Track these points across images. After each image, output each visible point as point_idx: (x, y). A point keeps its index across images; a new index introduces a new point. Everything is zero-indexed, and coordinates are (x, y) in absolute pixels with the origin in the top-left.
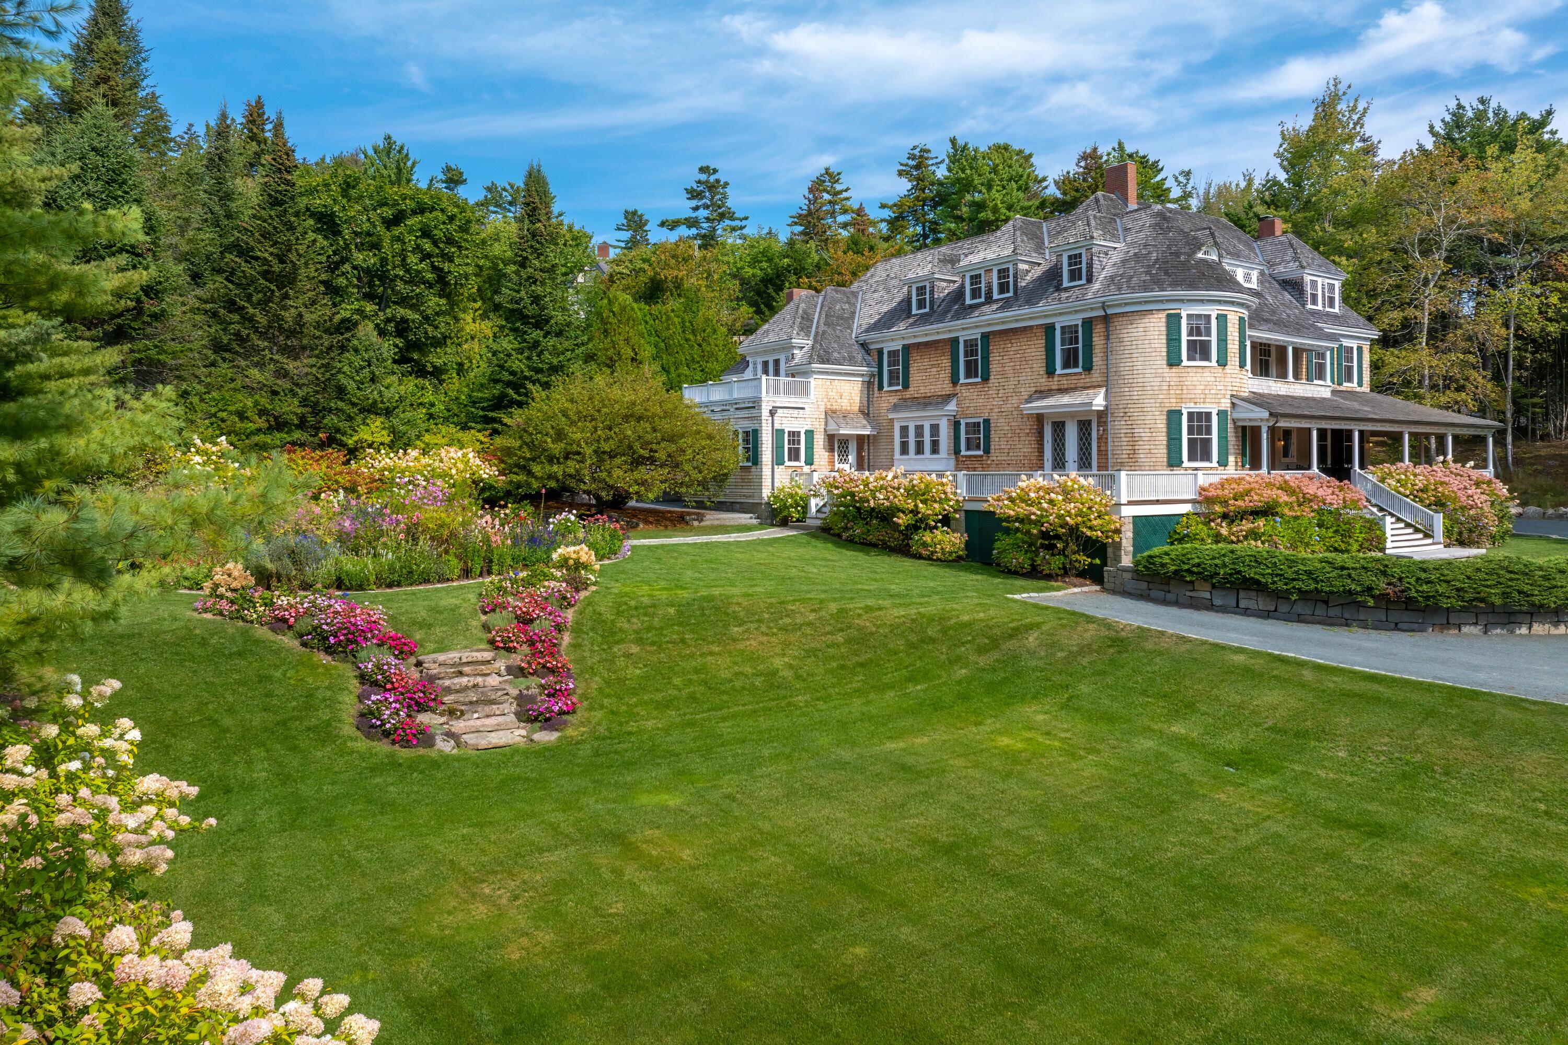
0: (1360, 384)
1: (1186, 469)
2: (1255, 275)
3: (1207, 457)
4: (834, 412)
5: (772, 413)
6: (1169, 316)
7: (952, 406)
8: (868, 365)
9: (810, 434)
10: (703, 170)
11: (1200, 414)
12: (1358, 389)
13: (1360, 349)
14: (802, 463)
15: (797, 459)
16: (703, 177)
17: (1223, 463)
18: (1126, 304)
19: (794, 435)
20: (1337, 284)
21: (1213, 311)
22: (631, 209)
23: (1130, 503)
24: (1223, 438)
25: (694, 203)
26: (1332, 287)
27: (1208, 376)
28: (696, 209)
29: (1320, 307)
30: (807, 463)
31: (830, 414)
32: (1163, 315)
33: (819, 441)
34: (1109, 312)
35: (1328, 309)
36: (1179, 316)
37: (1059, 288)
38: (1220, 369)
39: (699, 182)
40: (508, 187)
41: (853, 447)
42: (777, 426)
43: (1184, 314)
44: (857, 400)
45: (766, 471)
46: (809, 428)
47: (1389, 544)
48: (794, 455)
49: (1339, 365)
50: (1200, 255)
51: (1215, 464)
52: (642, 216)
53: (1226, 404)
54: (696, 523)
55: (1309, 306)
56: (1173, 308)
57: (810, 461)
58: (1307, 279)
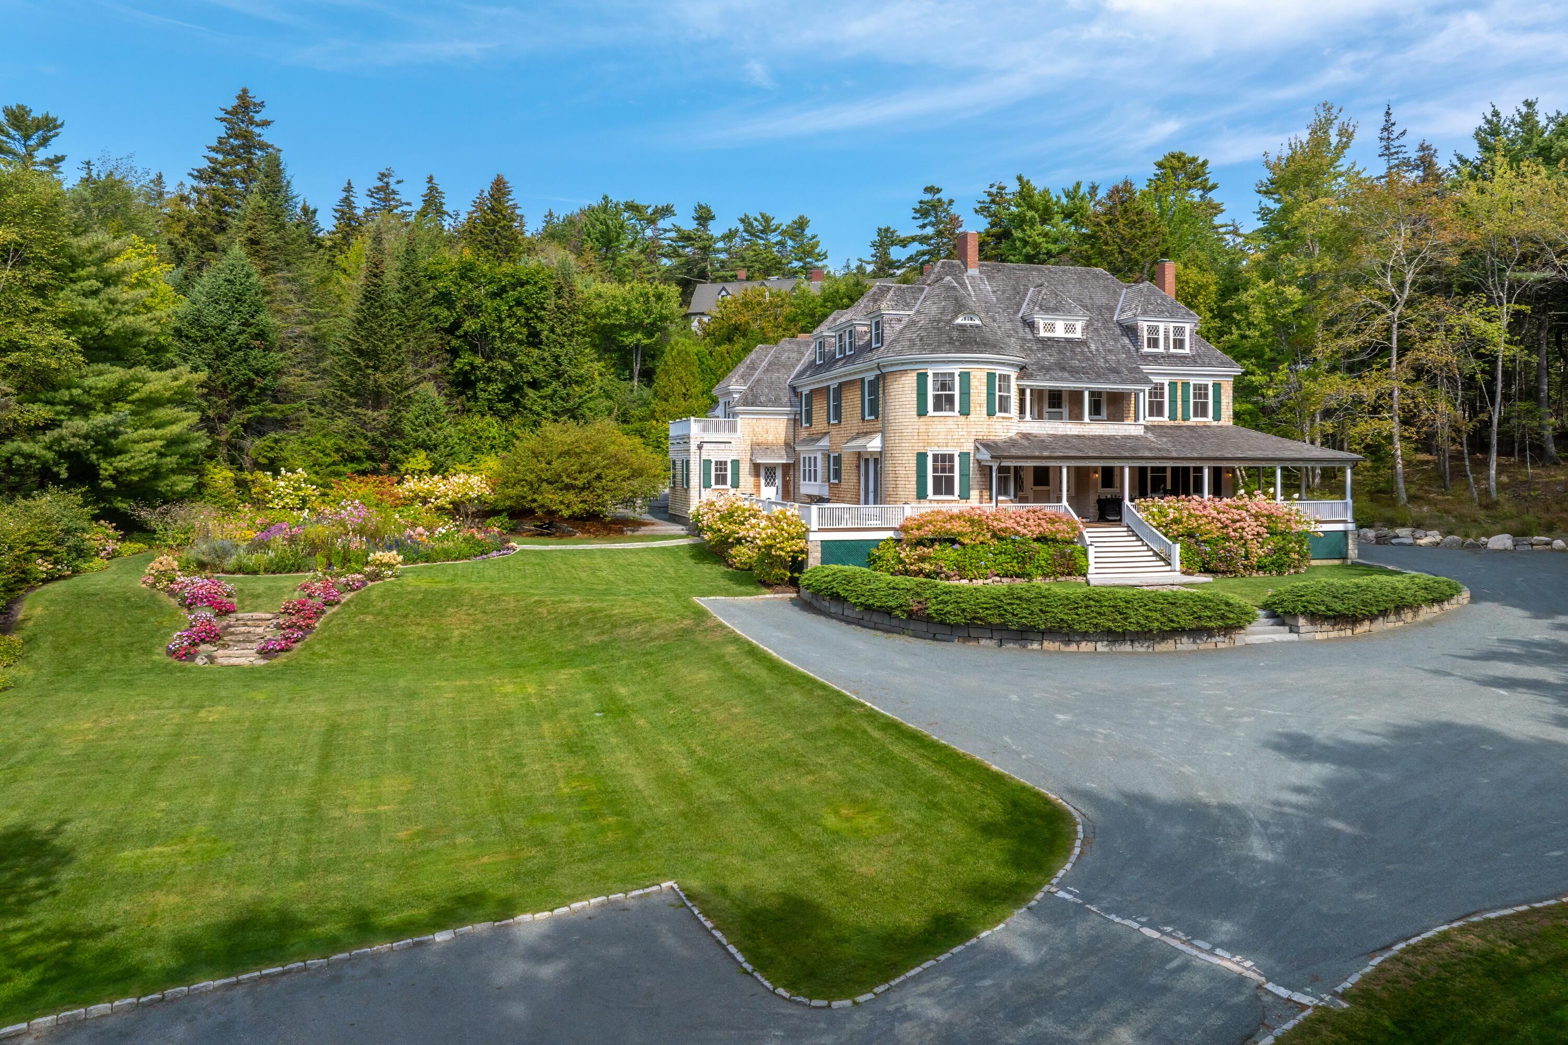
0: (1217, 417)
1: (931, 501)
2: (1079, 325)
3: (950, 491)
4: (758, 445)
5: (700, 447)
6: (919, 374)
7: (825, 442)
8: (791, 406)
9: (736, 463)
10: (929, 190)
11: (943, 456)
12: (1215, 423)
13: (1217, 387)
14: (728, 486)
15: (724, 483)
16: (928, 197)
17: (965, 496)
18: (892, 365)
19: (721, 465)
20: (1188, 327)
21: (956, 370)
22: (883, 227)
23: (820, 530)
24: (964, 475)
25: (920, 222)
26: (1179, 331)
27: (951, 423)
28: (923, 226)
29: (1161, 349)
30: (733, 486)
31: (756, 447)
32: (914, 374)
33: (745, 468)
34: (884, 371)
35: (1172, 350)
36: (926, 375)
37: (871, 350)
38: (963, 418)
39: (921, 202)
40: (759, 217)
41: (779, 473)
42: (704, 457)
43: (930, 373)
44: (783, 436)
45: (694, 493)
46: (735, 458)
47: (1091, 569)
48: (721, 479)
49: (1185, 401)
50: (960, 321)
51: (956, 497)
52: (894, 232)
53: (969, 447)
54: (629, 533)
55: (1146, 349)
56: (921, 368)
57: (736, 485)
58: (1144, 325)
